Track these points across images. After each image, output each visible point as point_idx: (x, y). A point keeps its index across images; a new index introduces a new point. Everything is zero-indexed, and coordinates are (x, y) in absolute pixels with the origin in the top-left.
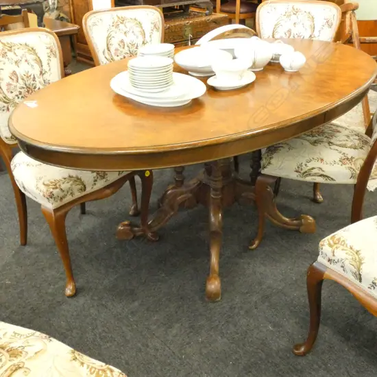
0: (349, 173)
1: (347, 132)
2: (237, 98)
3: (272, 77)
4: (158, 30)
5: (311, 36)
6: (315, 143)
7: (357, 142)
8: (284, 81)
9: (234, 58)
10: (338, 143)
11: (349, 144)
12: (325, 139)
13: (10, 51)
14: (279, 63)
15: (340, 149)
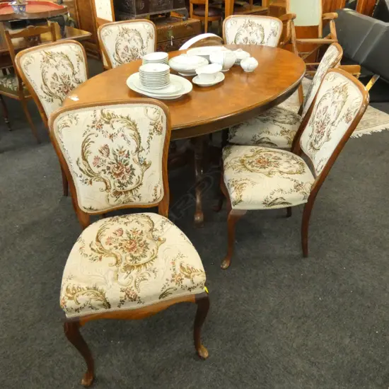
0: (286, 140)
1: (286, 113)
2: (212, 92)
3: (236, 76)
4: (152, 38)
5: (261, 43)
6: (264, 121)
7: (292, 119)
8: (243, 79)
9: (210, 63)
10: (280, 120)
11: (287, 121)
12: (271, 118)
13: (52, 58)
14: (240, 65)
15: (280, 124)
